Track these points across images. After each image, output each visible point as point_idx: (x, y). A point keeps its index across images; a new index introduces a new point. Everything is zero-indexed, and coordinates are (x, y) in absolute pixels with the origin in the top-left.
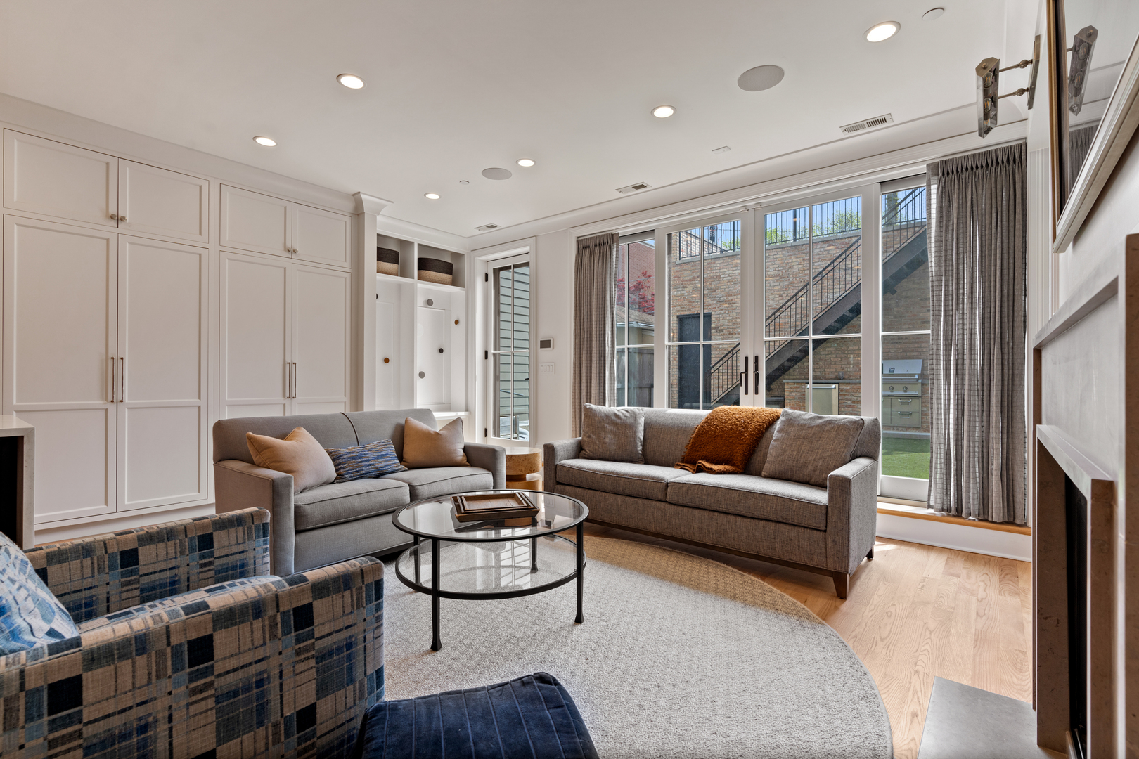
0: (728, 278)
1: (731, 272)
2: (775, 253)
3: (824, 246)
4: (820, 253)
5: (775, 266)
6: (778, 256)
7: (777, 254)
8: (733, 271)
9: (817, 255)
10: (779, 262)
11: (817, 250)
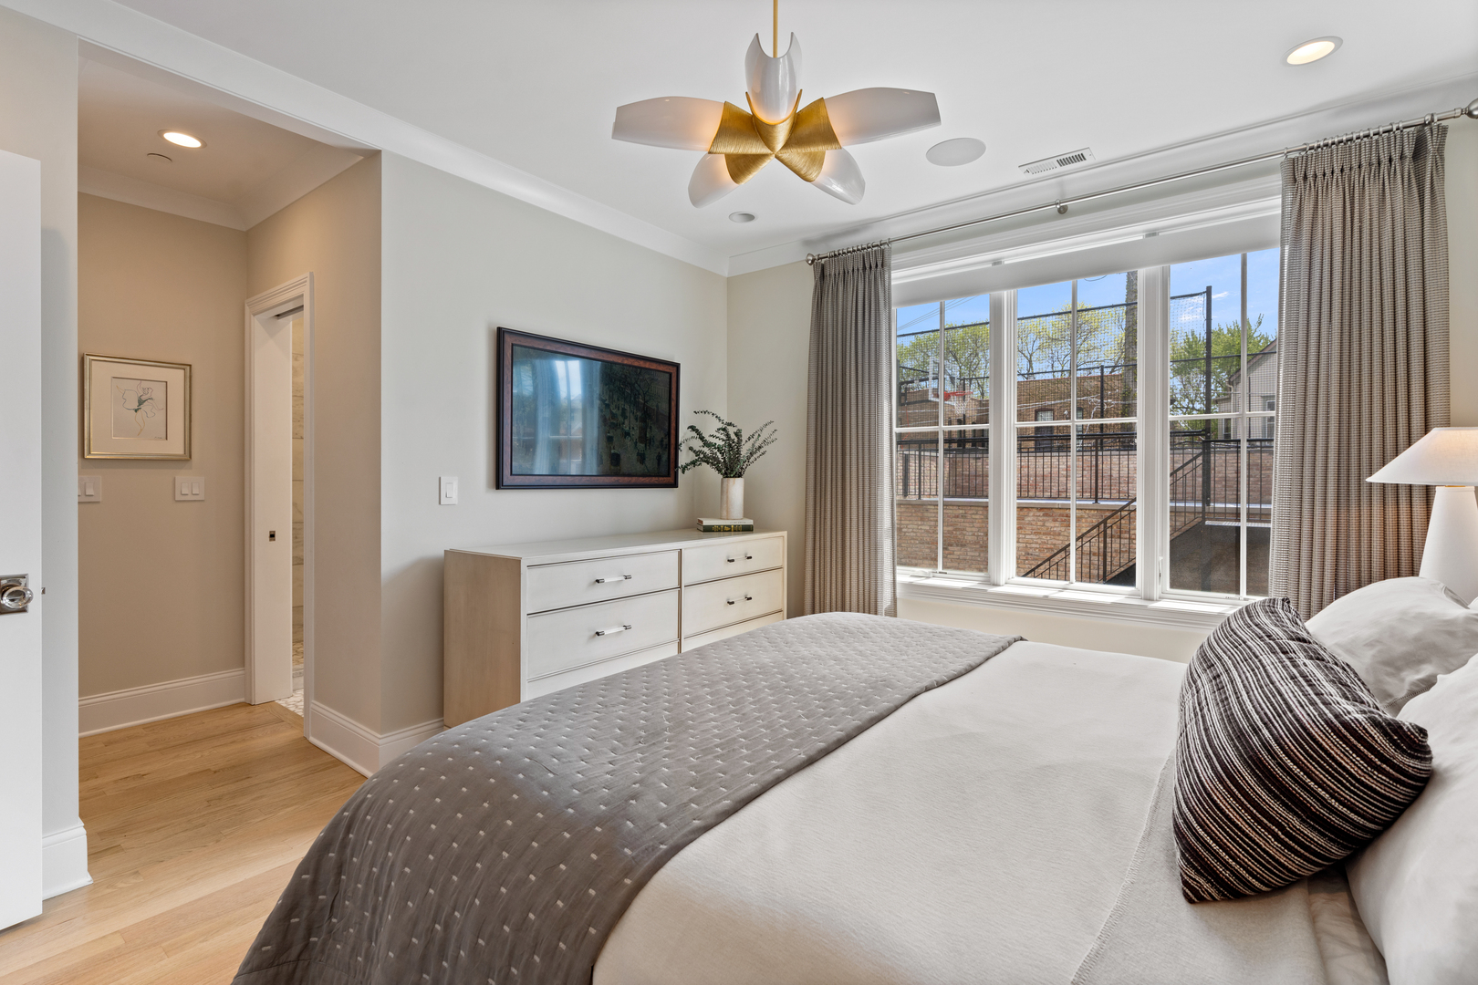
0: (912, 534)
1: (916, 527)
2: (974, 512)
3: (1038, 514)
4: (1034, 523)
5: (974, 529)
6: (977, 517)
7: (977, 514)
8: (919, 525)
9: (1028, 524)
10: (978, 525)
11: (1029, 519)
